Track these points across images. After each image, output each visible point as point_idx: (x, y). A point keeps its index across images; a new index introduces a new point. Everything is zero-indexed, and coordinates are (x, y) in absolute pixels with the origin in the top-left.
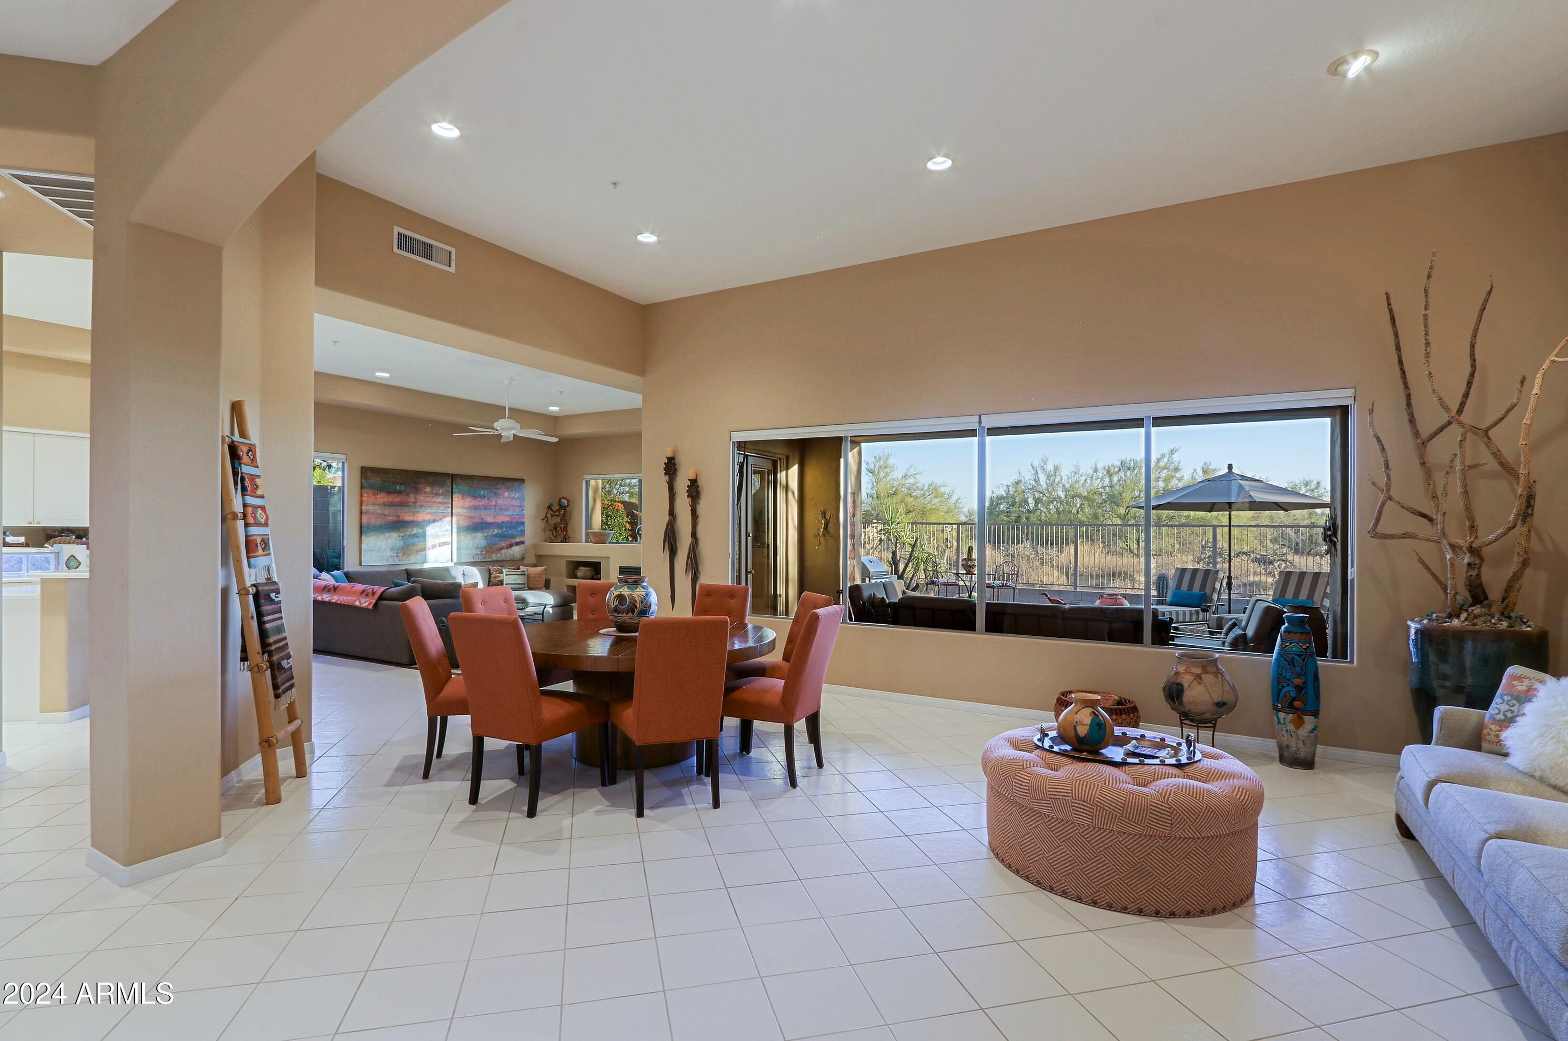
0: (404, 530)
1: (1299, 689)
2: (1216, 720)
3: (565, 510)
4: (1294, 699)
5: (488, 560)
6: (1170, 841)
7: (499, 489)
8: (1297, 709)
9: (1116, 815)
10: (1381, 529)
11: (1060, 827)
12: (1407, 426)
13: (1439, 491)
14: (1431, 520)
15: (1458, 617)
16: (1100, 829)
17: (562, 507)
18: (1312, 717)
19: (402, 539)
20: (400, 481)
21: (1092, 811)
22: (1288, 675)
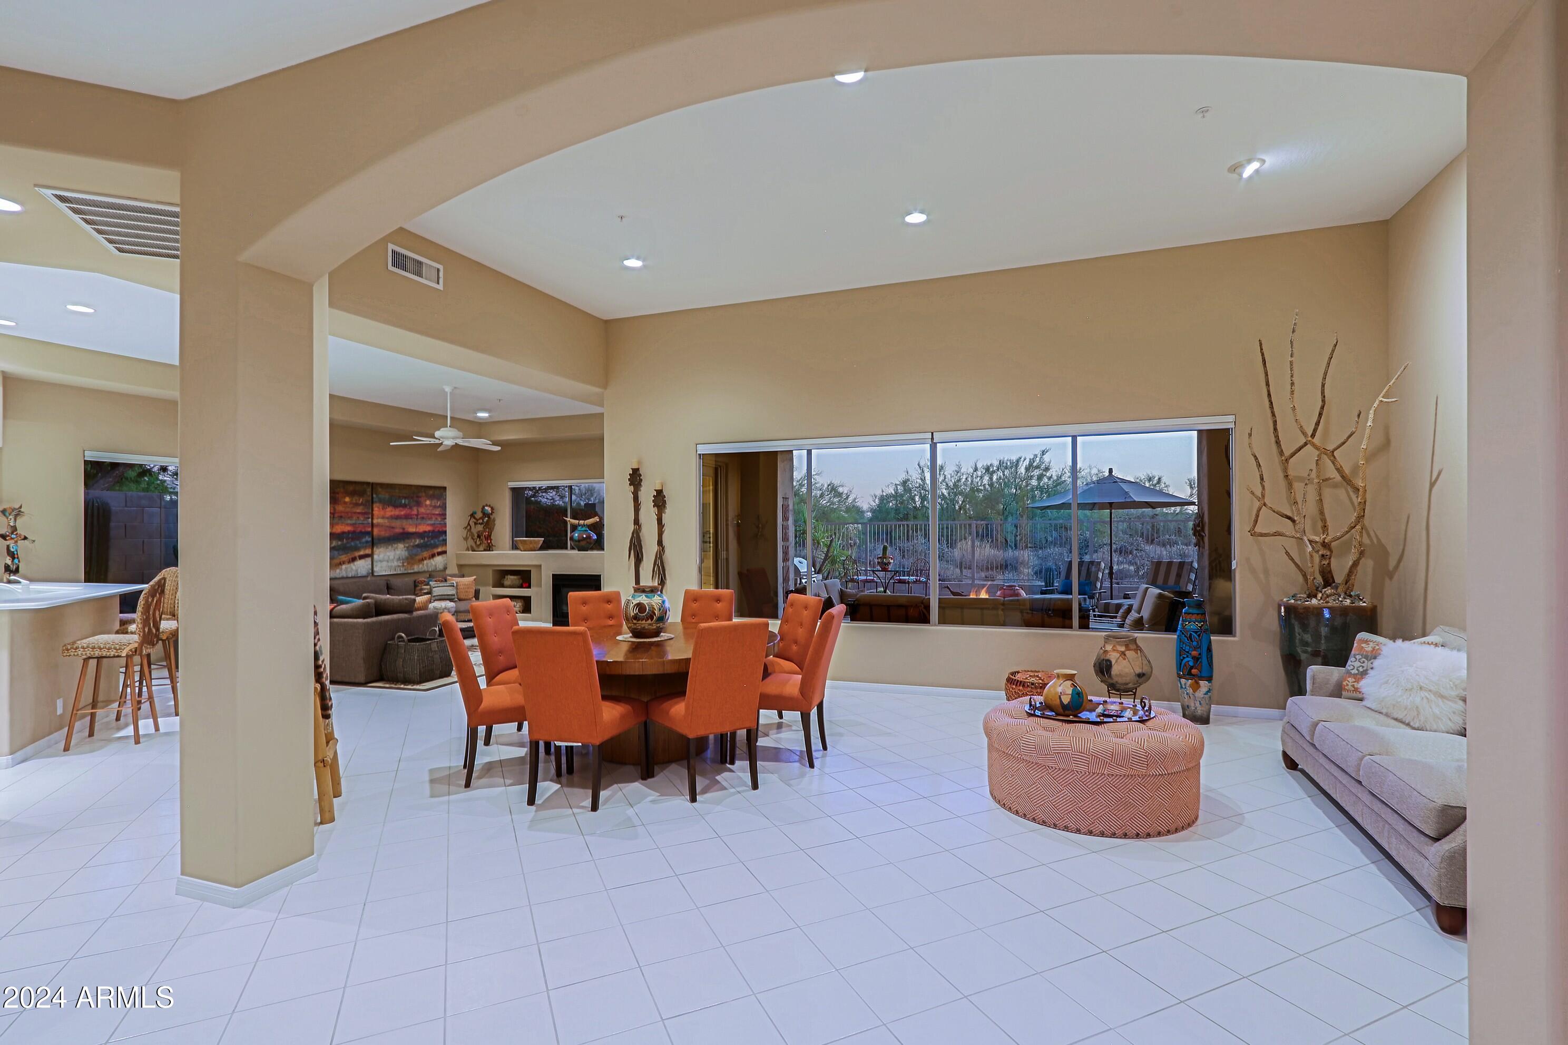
1: (1196, 659)
2: (1136, 689)
3: (489, 517)
4: (1192, 668)
5: (409, 571)
6: (1146, 778)
7: (420, 497)
8: (1194, 675)
9: (1107, 762)
10: (1258, 529)
11: (1062, 775)
12: (1274, 446)
13: (1299, 499)
14: (1293, 521)
15: (1315, 596)
16: (1094, 774)
17: (485, 514)
18: (1206, 682)
21: (1088, 760)
22: (1187, 648)
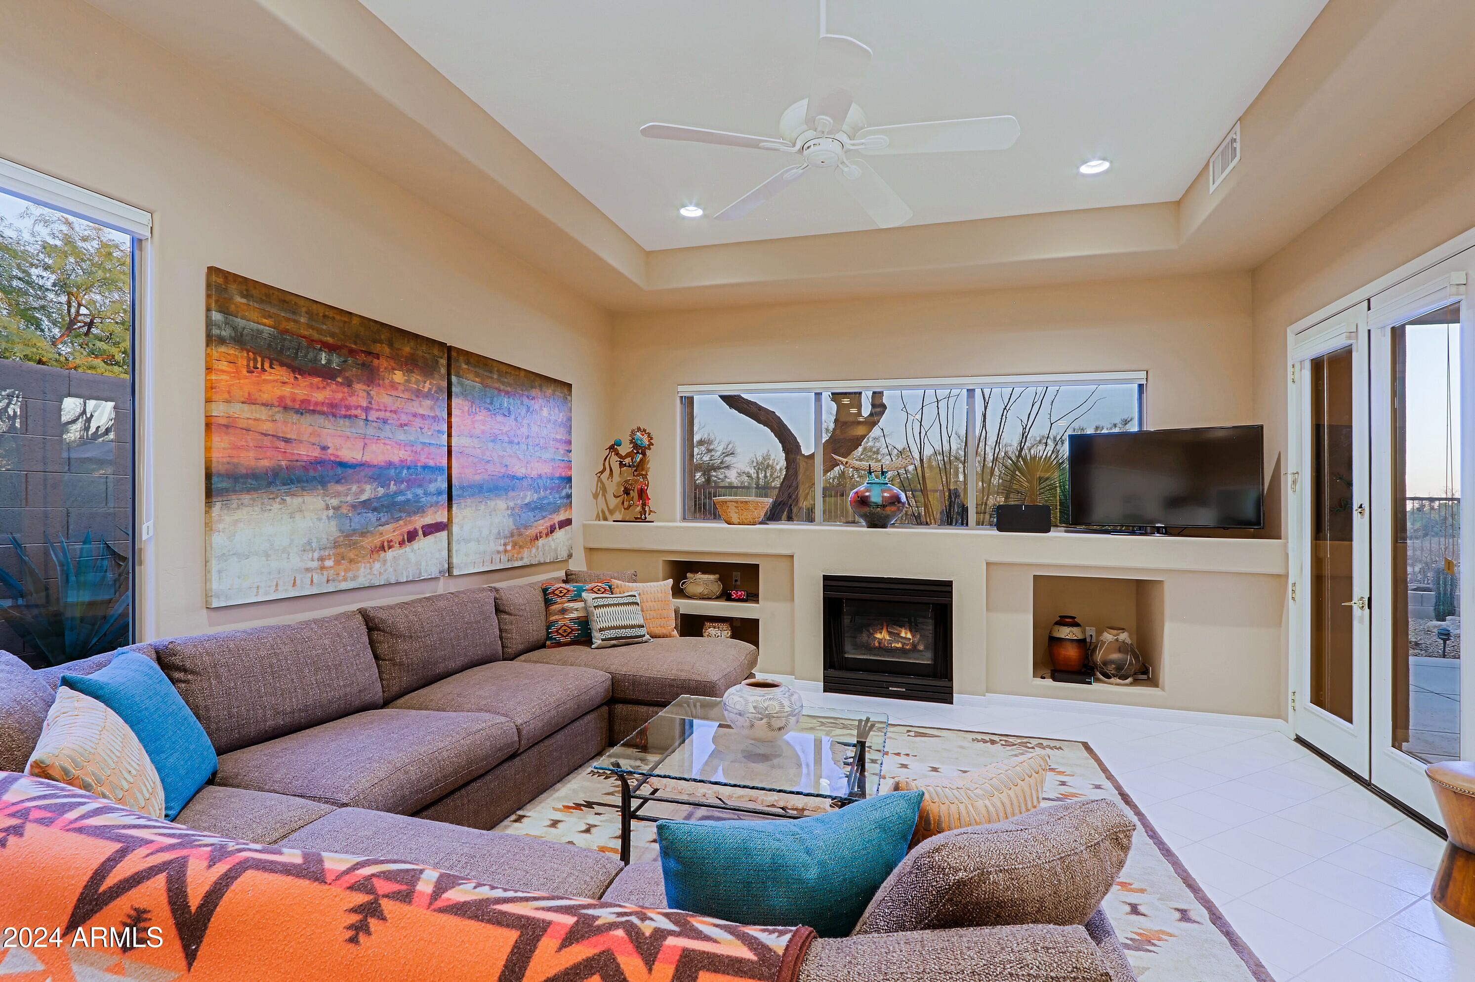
0: (340, 488)
3: (644, 454)
7: (533, 398)
17: (637, 447)
19: (335, 517)
20: (330, 340)
